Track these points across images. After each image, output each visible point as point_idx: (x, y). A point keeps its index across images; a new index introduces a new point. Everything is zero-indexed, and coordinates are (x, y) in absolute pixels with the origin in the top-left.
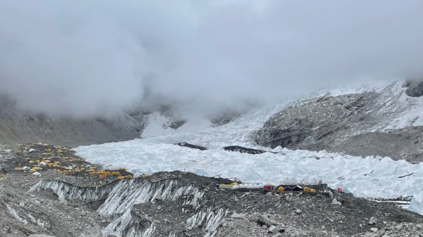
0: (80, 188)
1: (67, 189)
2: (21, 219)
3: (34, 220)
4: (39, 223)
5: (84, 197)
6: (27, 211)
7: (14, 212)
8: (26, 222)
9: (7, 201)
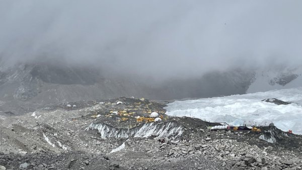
0: (117, 129)
1: (108, 129)
2: (51, 144)
3: (60, 145)
4: (63, 147)
5: (119, 136)
6: (57, 139)
7: (47, 139)
8: (54, 146)
9: (45, 132)
